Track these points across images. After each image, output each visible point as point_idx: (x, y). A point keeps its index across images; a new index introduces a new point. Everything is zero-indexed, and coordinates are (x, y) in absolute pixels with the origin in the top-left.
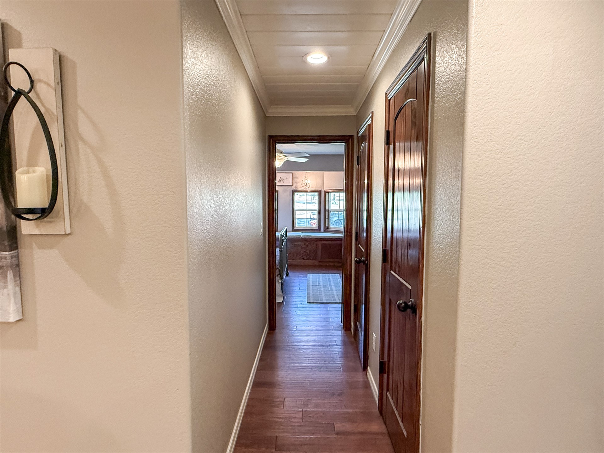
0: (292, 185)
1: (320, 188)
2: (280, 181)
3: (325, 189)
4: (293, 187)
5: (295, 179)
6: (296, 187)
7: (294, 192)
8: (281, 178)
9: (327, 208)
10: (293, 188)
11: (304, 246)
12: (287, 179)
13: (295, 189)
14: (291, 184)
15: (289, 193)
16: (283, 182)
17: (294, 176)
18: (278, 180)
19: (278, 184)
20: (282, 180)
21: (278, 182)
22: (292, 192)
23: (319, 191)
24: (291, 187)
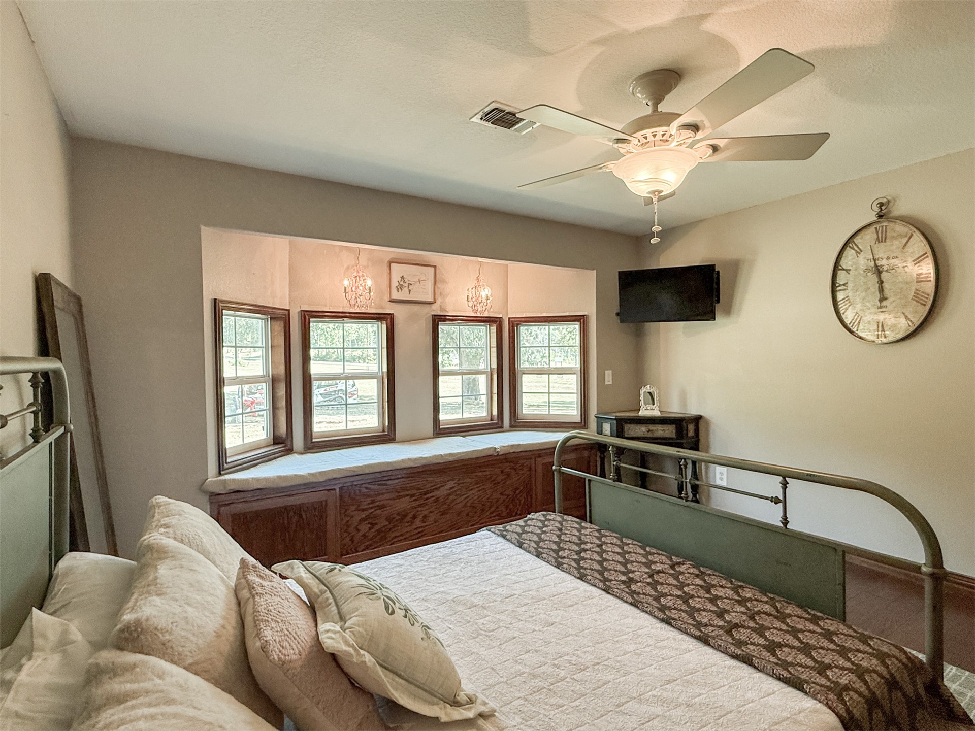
0: (433, 302)
1: (500, 313)
2: (400, 288)
3: (510, 316)
4: (434, 307)
5: (439, 285)
6: (442, 309)
7: (438, 320)
8: (402, 277)
10: (436, 310)
11: (501, 477)
12: (419, 282)
13: (439, 313)
14: (431, 300)
15: (425, 325)
16: (410, 291)
17: (439, 276)
18: (395, 284)
19: (396, 296)
20: (407, 285)
21: (396, 289)
22: (434, 321)
23: (497, 319)
24: (431, 307)
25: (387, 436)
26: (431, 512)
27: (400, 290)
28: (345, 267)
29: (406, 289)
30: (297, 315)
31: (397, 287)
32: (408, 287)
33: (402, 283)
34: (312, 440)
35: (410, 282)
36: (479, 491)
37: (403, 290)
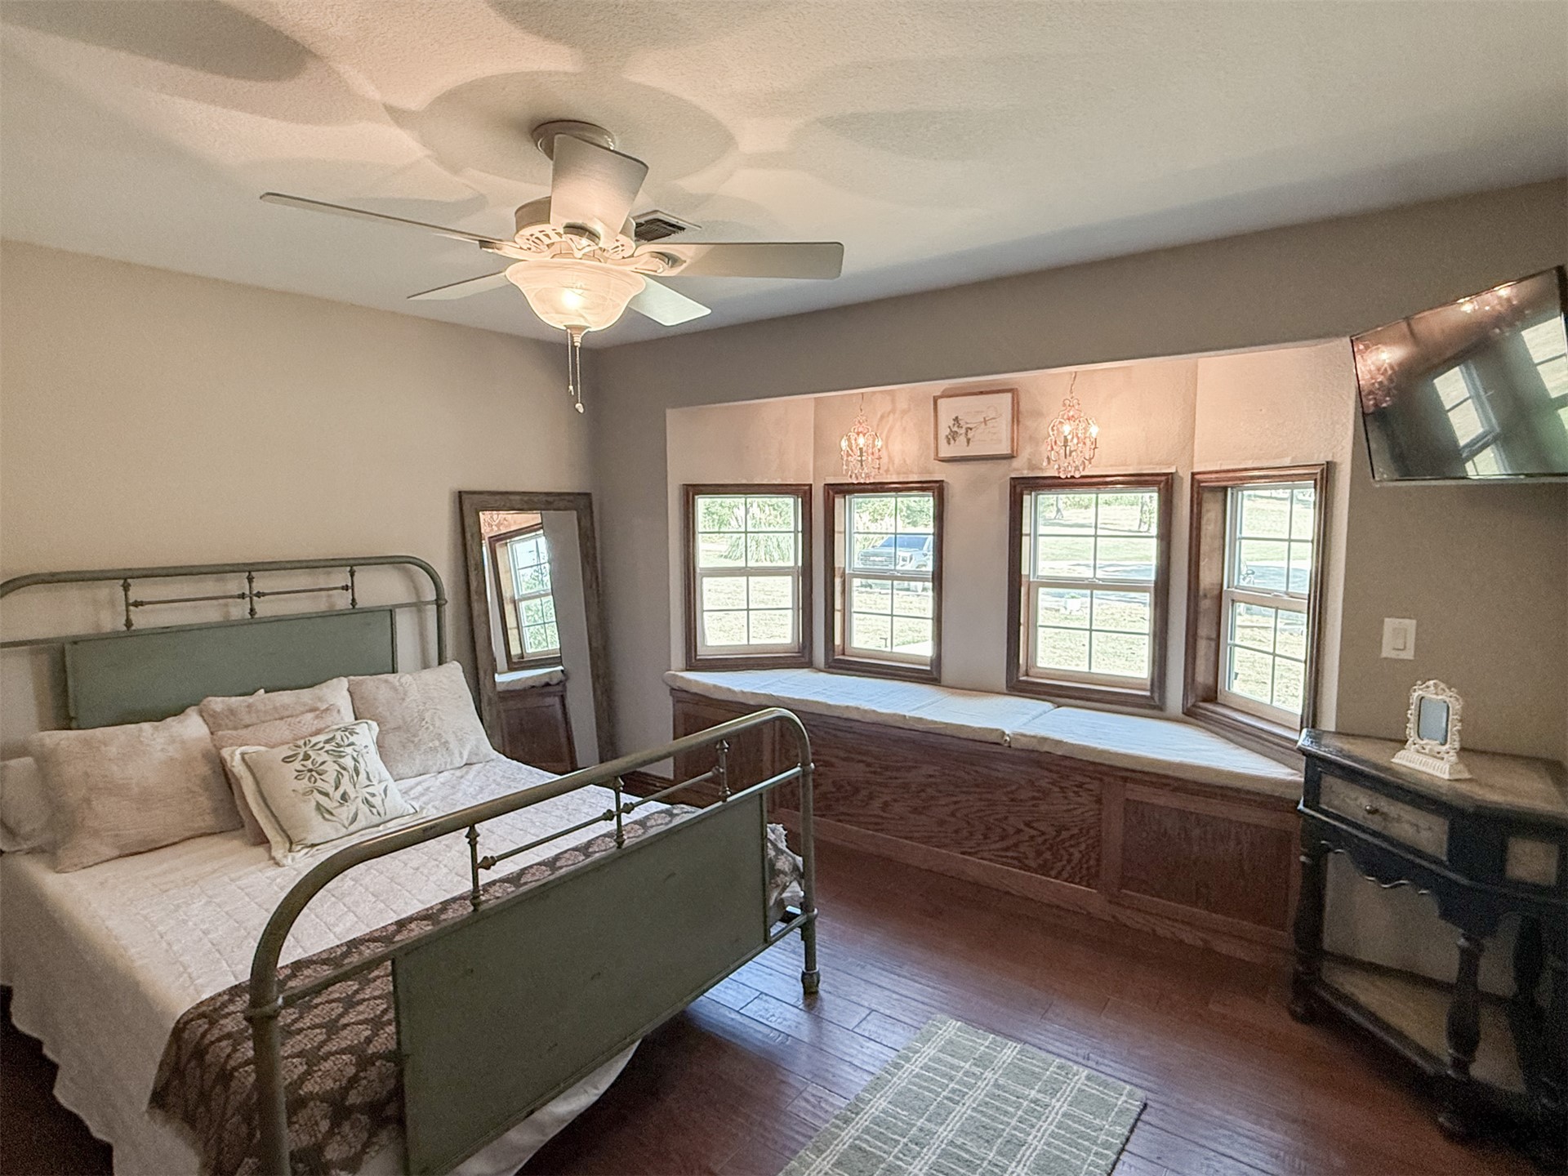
0: (1010, 457)
1: (1170, 465)
2: (953, 436)
4: (1016, 463)
5: (1028, 422)
6: (1032, 467)
7: (1022, 487)
8: (956, 419)
9: (1207, 578)
10: (1020, 468)
11: (1028, 792)
12: (985, 421)
13: (1026, 473)
14: (1004, 449)
15: (998, 497)
16: (968, 441)
17: (1023, 406)
18: (944, 432)
19: (946, 451)
20: (963, 431)
21: (945, 441)
22: (1013, 488)
23: (1159, 478)
24: (1010, 466)
25: (929, 676)
26: (895, 801)
27: (952, 441)
28: (879, 416)
29: (962, 439)
30: (822, 490)
31: (947, 436)
32: (966, 434)
33: (955, 429)
34: (834, 656)
35: (969, 426)
36: (980, 800)
37: (957, 440)
